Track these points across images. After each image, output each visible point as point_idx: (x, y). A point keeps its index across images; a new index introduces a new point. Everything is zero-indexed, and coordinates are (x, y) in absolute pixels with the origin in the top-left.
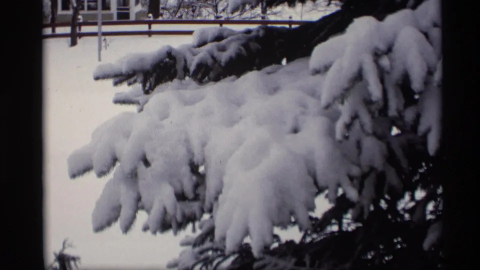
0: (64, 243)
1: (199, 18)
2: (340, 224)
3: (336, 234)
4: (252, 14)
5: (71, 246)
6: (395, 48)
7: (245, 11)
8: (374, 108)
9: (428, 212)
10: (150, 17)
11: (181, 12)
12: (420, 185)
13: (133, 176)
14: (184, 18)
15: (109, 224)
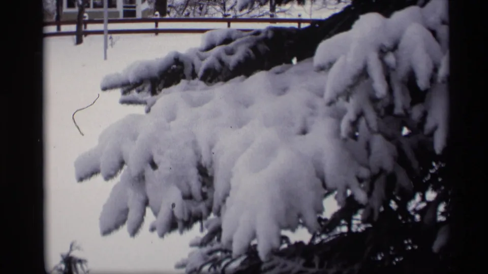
0: (71, 246)
1: (206, 16)
2: (349, 225)
3: (346, 235)
4: (260, 12)
5: (78, 248)
6: (401, 45)
7: (253, 9)
8: (379, 105)
9: (439, 213)
10: (157, 15)
11: (187, 10)
12: (431, 185)
13: (141, 179)
14: (191, 16)
15: (117, 227)
